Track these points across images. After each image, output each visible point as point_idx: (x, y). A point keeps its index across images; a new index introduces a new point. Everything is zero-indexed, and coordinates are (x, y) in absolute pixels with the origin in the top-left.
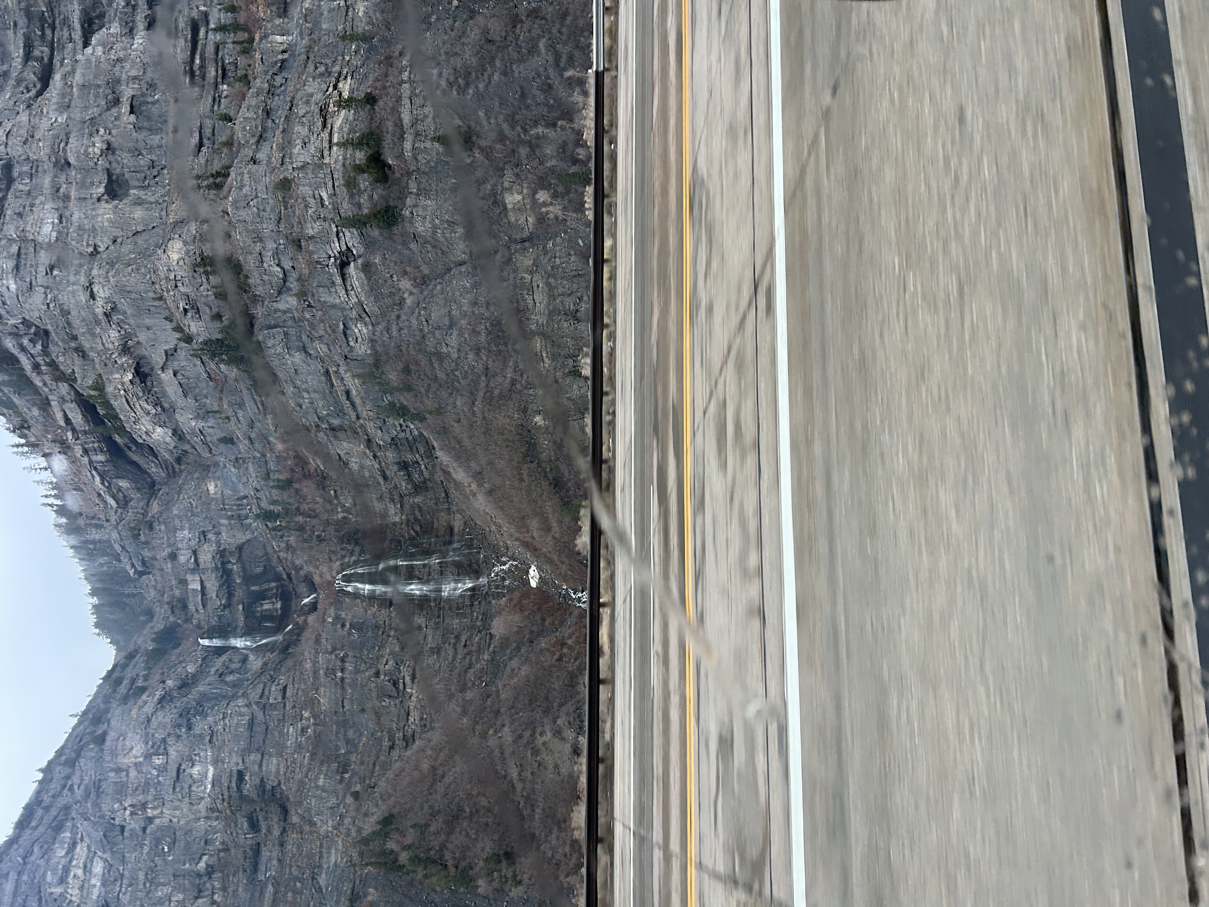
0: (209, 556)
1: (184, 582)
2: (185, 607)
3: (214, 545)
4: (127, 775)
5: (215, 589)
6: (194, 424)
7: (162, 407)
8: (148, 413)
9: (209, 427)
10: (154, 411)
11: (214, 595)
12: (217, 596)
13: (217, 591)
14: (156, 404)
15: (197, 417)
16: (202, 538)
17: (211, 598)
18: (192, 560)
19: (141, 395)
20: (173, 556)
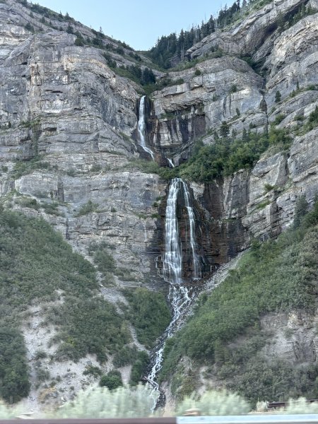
0: (199, 96)
2: (165, 85)
3: (206, 98)
4: (57, 62)
6: (289, 74)
7: (300, 52)
8: (295, 44)
9: (287, 85)
10: (296, 48)
12: (172, 104)
13: (176, 104)
14: (301, 49)
15: (294, 76)
16: (210, 90)
17: (171, 100)
18: (195, 85)
19: (307, 38)
20: (198, 73)
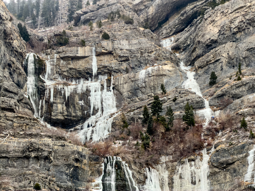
0: (107, 64)
1: (83, 44)
2: (61, 44)
3: (116, 68)
5: (77, 67)
6: (224, 55)
7: (237, 32)
8: (231, 22)
9: (222, 67)
10: (233, 26)
11: (71, 66)
12: (71, 69)
13: (75, 69)
14: (239, 28)
15: (230, 58)
16: (123, 59)
17: (69, 64)
18: (103, 51)
19: (247, 17)
20: (106, 37)
